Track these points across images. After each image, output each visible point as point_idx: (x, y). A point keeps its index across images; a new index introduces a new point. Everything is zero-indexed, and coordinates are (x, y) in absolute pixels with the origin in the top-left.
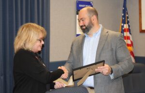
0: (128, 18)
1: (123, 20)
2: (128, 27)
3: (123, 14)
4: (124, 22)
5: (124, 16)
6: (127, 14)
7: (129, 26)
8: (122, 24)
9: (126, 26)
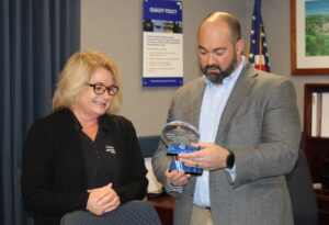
0: (264, 40)
1: (252, 45)
2: (264, 63)
3: (253, 32)
4: (255, 50)
5: (255, 37)
6: (263, 31)
7: (267, 59)
8: (251, 56)
9: (259, 59)
